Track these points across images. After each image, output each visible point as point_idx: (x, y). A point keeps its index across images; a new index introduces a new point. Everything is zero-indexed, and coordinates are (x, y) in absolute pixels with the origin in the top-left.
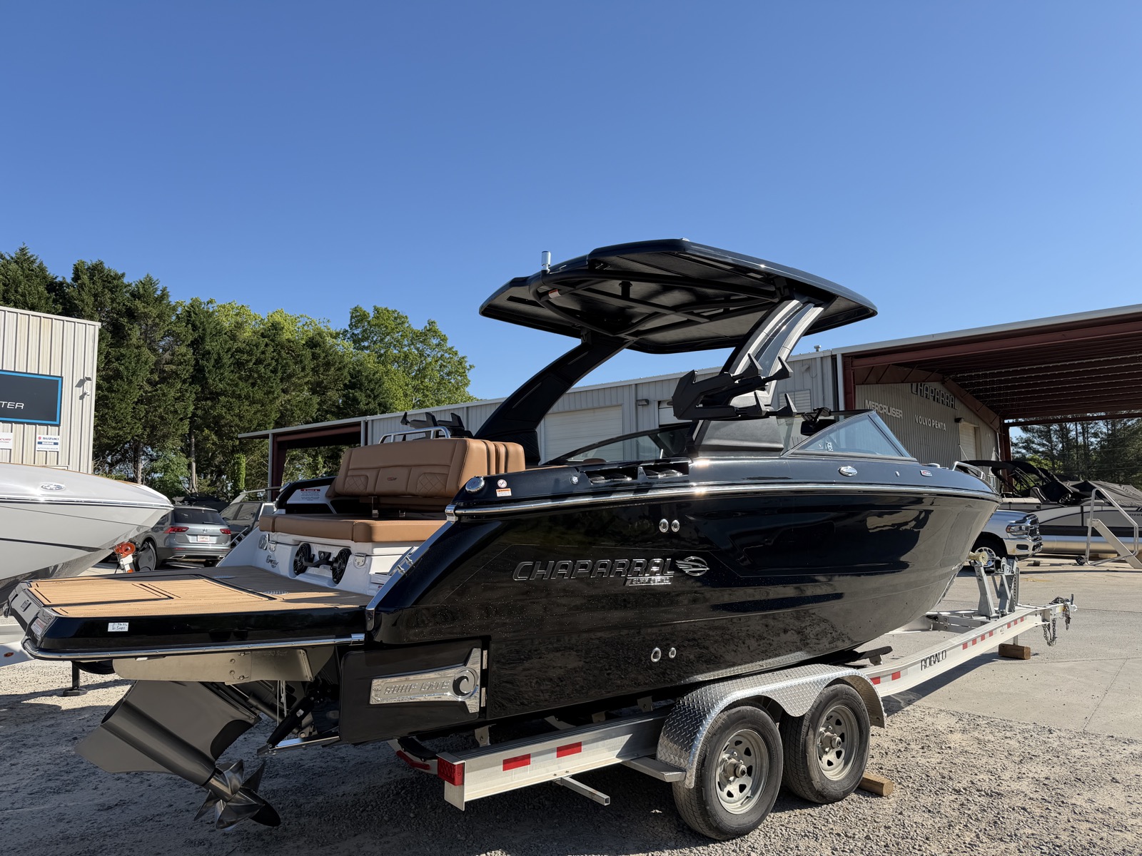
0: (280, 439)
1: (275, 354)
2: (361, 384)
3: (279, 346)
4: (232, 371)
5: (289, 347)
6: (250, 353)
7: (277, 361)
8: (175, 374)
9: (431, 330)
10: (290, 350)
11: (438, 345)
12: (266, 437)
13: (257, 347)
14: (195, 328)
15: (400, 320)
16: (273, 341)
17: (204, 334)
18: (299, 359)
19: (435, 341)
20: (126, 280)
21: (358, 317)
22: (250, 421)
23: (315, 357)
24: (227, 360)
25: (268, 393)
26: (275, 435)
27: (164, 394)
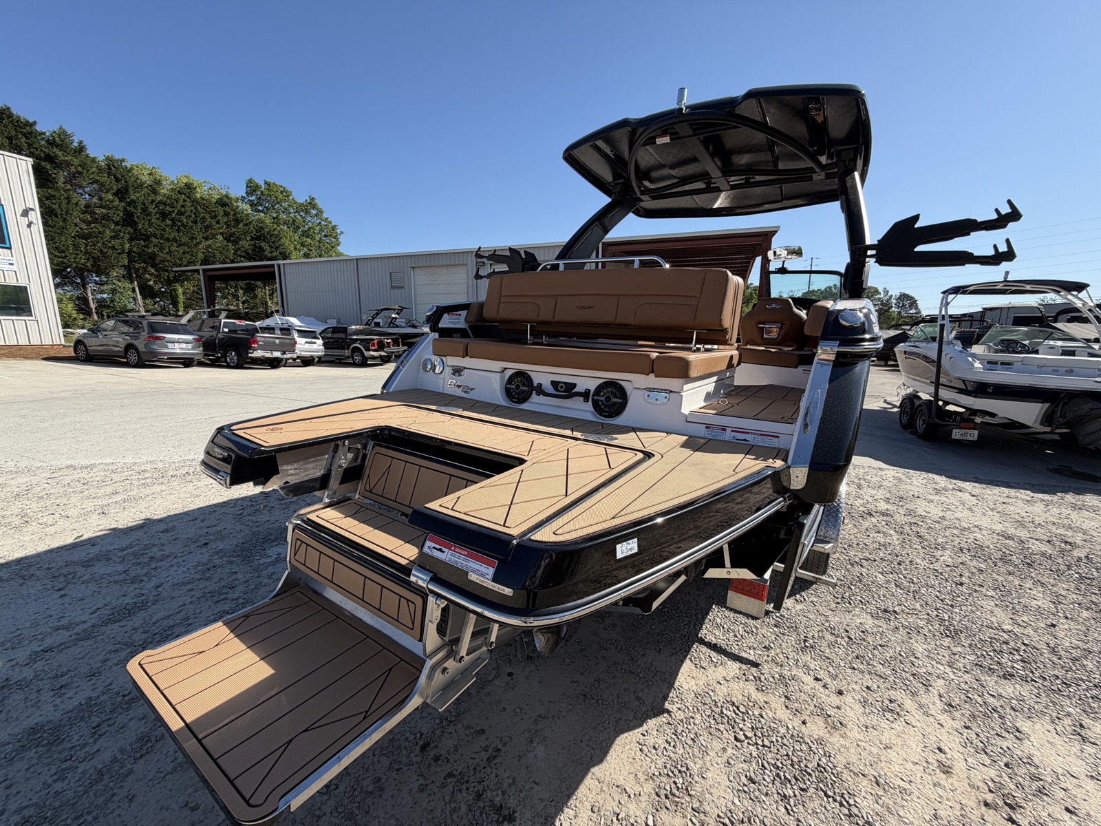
0: (209, 273)
1: (192, 208)
2: (265, 237)
3: (195, 202)
4: (158, 219)
5: (203, 203)
6: (172, 206)
7: (195, 214)
8: (106, 217)
9: (312, 204)
10: (205, 207)
11: (316, 215)
12: (198, 271)
13: (177, 201)
14: (117, 180)
15: (286, 193)
16: (189, 198)
17: (127, 186)
18: (213, 214)
19: (314, 212)
20: (38, 128)
21: (252, 188)
22: (181, 259)
23: (226, 214)
24: (151, 209)
25: (192, 238)
26: (204, 270)
27: (100, 233)
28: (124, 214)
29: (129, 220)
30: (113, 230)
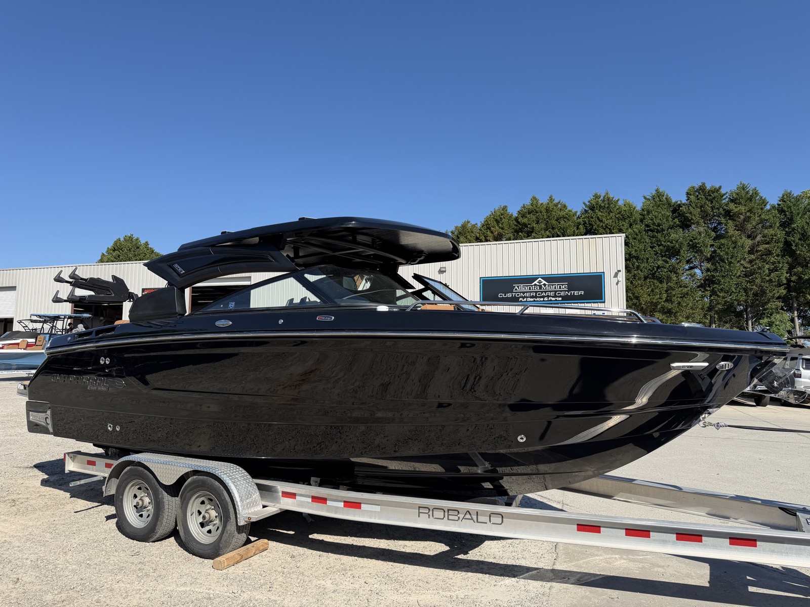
8: (769, 253)
17: (792, 216)
27: (759, 268)
28: (784, 245)
29: (788, 248)
30: (773, 263)
